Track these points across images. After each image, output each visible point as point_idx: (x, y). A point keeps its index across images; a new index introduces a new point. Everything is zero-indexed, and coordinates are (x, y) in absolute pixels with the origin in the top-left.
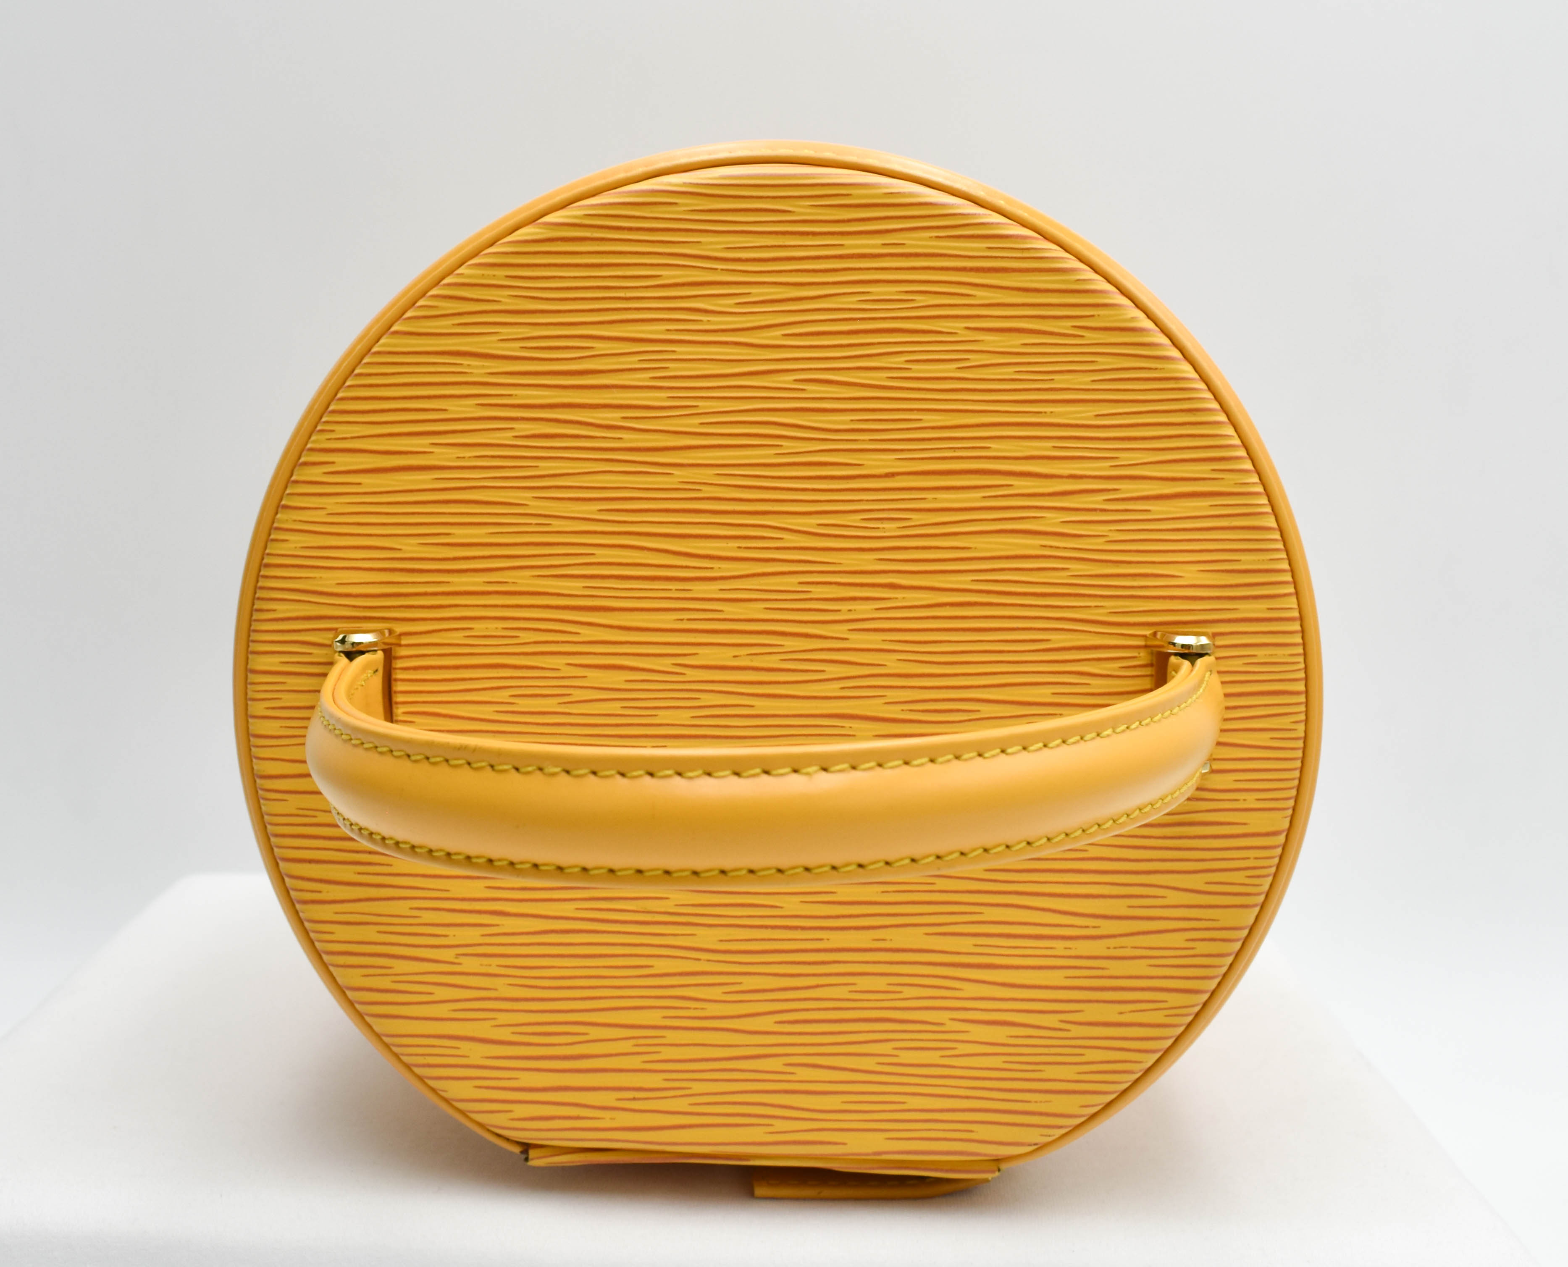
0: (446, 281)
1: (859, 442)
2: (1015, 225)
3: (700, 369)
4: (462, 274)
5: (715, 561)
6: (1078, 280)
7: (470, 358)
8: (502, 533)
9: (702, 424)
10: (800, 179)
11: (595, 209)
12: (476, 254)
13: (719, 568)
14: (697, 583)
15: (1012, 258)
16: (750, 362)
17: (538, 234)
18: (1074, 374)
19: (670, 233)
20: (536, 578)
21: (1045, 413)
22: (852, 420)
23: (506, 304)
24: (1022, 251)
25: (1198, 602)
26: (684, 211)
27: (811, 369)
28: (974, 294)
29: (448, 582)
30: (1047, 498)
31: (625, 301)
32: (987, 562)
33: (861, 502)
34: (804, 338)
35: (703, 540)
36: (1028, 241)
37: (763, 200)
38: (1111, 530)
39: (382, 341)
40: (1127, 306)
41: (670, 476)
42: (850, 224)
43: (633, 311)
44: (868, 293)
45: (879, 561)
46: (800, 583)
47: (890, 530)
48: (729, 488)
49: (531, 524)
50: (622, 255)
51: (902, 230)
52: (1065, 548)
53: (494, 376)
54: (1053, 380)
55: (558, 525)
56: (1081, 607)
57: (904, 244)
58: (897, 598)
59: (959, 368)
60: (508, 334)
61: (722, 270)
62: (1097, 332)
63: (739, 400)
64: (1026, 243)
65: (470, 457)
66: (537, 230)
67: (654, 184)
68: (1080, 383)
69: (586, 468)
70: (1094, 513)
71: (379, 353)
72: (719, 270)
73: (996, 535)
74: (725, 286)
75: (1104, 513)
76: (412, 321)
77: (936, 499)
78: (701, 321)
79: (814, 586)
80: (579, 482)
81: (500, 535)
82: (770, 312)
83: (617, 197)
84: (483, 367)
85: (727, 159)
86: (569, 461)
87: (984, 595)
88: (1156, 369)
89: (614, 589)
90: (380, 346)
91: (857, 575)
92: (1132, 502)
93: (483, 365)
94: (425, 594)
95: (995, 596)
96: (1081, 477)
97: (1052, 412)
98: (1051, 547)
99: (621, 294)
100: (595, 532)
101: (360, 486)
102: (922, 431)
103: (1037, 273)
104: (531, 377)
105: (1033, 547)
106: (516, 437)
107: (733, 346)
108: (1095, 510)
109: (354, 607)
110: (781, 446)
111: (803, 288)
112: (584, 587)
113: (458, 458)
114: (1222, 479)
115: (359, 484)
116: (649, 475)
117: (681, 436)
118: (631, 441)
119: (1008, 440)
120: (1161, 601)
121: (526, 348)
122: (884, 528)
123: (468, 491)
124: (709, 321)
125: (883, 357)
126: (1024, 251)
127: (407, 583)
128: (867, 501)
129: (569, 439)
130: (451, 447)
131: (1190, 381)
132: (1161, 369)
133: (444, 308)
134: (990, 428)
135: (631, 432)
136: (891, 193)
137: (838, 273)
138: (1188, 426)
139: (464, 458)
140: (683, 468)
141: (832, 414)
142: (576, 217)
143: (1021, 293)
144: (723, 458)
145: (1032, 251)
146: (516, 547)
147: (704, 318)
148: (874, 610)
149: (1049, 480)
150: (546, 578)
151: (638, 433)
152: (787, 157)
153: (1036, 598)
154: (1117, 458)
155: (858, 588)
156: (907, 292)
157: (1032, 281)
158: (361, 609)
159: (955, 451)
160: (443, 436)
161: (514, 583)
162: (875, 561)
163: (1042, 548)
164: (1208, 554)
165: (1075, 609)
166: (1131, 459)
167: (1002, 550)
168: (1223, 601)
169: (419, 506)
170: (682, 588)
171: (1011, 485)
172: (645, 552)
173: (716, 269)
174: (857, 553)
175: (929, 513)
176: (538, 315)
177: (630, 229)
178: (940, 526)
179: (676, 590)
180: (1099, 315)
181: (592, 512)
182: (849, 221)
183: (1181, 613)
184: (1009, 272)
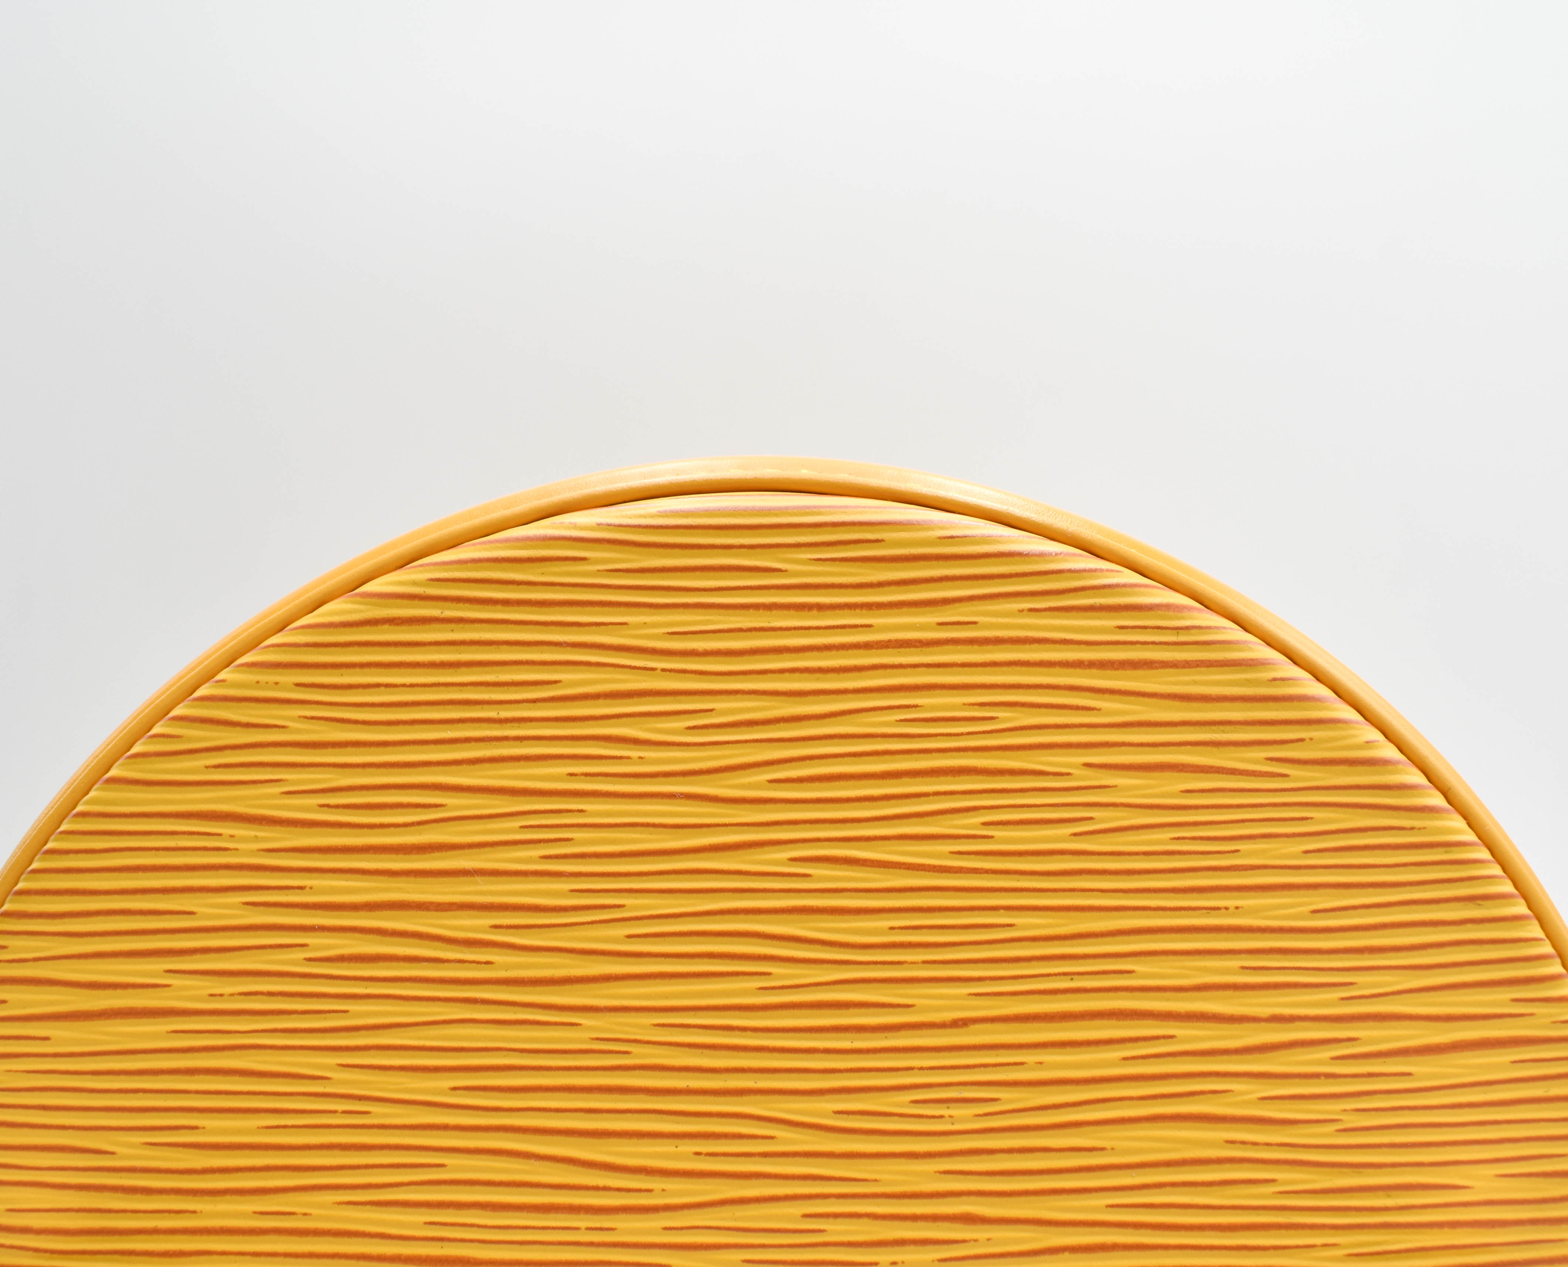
0: (201, 692)
1: (905, 965)
2: (1163, 589)
3: (627, 841)
4: (223, 681)
5: (657, 1178)
6: (1275, 679)
7: (233, 824)
8: (285, 1127)
9: (629, 937)
10: (796, 515)
11: (446, 571)
12: (253, 644)
13: (663, 1190)
14: (622, 1216)
15: (1161, 643)
16: (712, 829)
17: (350, 612)
18: (1273, 840)
19: (575, 609)
20: (344, 1206)
21: (1227, 908)
22: (892, 928)
23: (298, 731)
24: (1175, 632)
25: (1498, 1230)
26: (599, 571)
27: (818, 840)
28: (1098, 707)
29: (194, 1212)
30: (1234, 1057)
31: (497, 725)
32: (1133, 1172)
33: (911, 1072)
34: (805, 785)
35: (634, 1141)
36: (1186, 614)
37: (734, 551)
38: (1345, 1110)
39: (92, 794)
40: (1357, 722)
41: (575, 1027)
42: (881, 590)
43: (512, 743)
44: (916, 706)
45: (943, 1176)
46: (806, 1216)
47: (962, 1120)
48: (679, 1049)
49: (335, 1112)
50: (493, 647)
51: (971, 598)
52: (1268, 1144)
53: (274, 854)
54: (1237, 851)
55: (381, 1113)
56: (1298, 1247)
57: (975, 623)
58: (976, 1241)
59: (1075, 835)
60: (298, 782)
61: (663, 670)
62: (1309, 767)
63: (694, 895)
64: (1183, 618)
65: (232, 995)
66: (350, 606)
67: (547, 527)
68: (1287, 856)
69: (433, 1014)
70: (1315, 1081)
71: (83, 815)
72: (659, 671)
73: (1147, 1125)
74: (668, 698)
75: (1331, 1080)
76: (139, 760)
77: (1041, 1063)
78: (628, 758)
79: (831, 1220)
80: (419, 1038)
81: (281, 1130)
82: (746, 741)
83: (485, 550)
84: (256, 839)
85: (671, 485)
86: (402, 1002)
87: (1130, 1231)
88: (1412, 829)
89: (479, 1226)
90: (87, 803)
91: (906, 1201)
92: (1381, 1060)
93: (256, 836)
94: (155, 1231)
95: (1149, 1231)
96: (1292, 1019)
97: (1237, 908)
98: (1243, 1143)
99: (492, 713)
100: (446, 1127)
101: (47, 1042)
102: (1015, 944)
103: (1204, 669)
104: (338, 856)
105: (1212, 1144)
106: (310, 960)
107: (683, 801)
108: (1317, 1076)
109: (36, 1250)
110: (768, 974)
111: (803, 699)
112: (426, 1223)
113: (211, 995)
114: (1531, 1015)
115: (46, 1039)
116: (539, 1027)
117: (593, 957)
118: (507, 967)
119: (1163, 958)
120: (1436, 1230)
121: (328, 806)
122: (951, 1117)
123: (226, 1053)
124: (640, 758)
125: (945, 816)
126: (1180, 631)
127: (124, 1211)
128: (922, 1068)
129: (402, 964)
130: (202, 977)
131: (1469, 848)
132: (1420, 829)
133: (190, 739)
134: (1132, 938)
135: (509, 951)
136: (952, 537)
137: (864, 674)
138: (1469, 926)
139: (221, 995)
140: (600, 1015)
141: (856, 917)
142: (415, 583)
143: (1177, 704)
144: (667, 996)
145: (1194, 631)
146: (308, 1152)
147: (634, 753)
148: (937, 1262)
149: (1236, 1026)
150: (360, 1207)
151: (520, 952)
152: (772, 480)
153: (1219, 1234)
154: (1351, 984)
155: (908, 1224)
156: (982, 705)
157: (1195, 683)
158: (48, 1255)
159: (1072, 979)
160: (187, 958)
161: (305, 1214)
162: (938, 1174)
163: (1229, 1145)
164: (1511, 1145)
165: (1287, 1251)
166: (1380, 985)
167: (1160, 1150)
168: (1541, 1227)
169: (145, 1078)
170: (598, 1225)
171: (1171, 1037)
172: (533, 1161)
173: (653, 669)
174: (903, 1160)
175: (1031, 1089)
176: (349, 749)
177: (506, 603)
178: (1049, 1111)
179: (588, 1229)
180: (1311, 739)
181: (439, 1092)
182: (880, 585)
183: (1469, 1250)
184: (1157, 668)
